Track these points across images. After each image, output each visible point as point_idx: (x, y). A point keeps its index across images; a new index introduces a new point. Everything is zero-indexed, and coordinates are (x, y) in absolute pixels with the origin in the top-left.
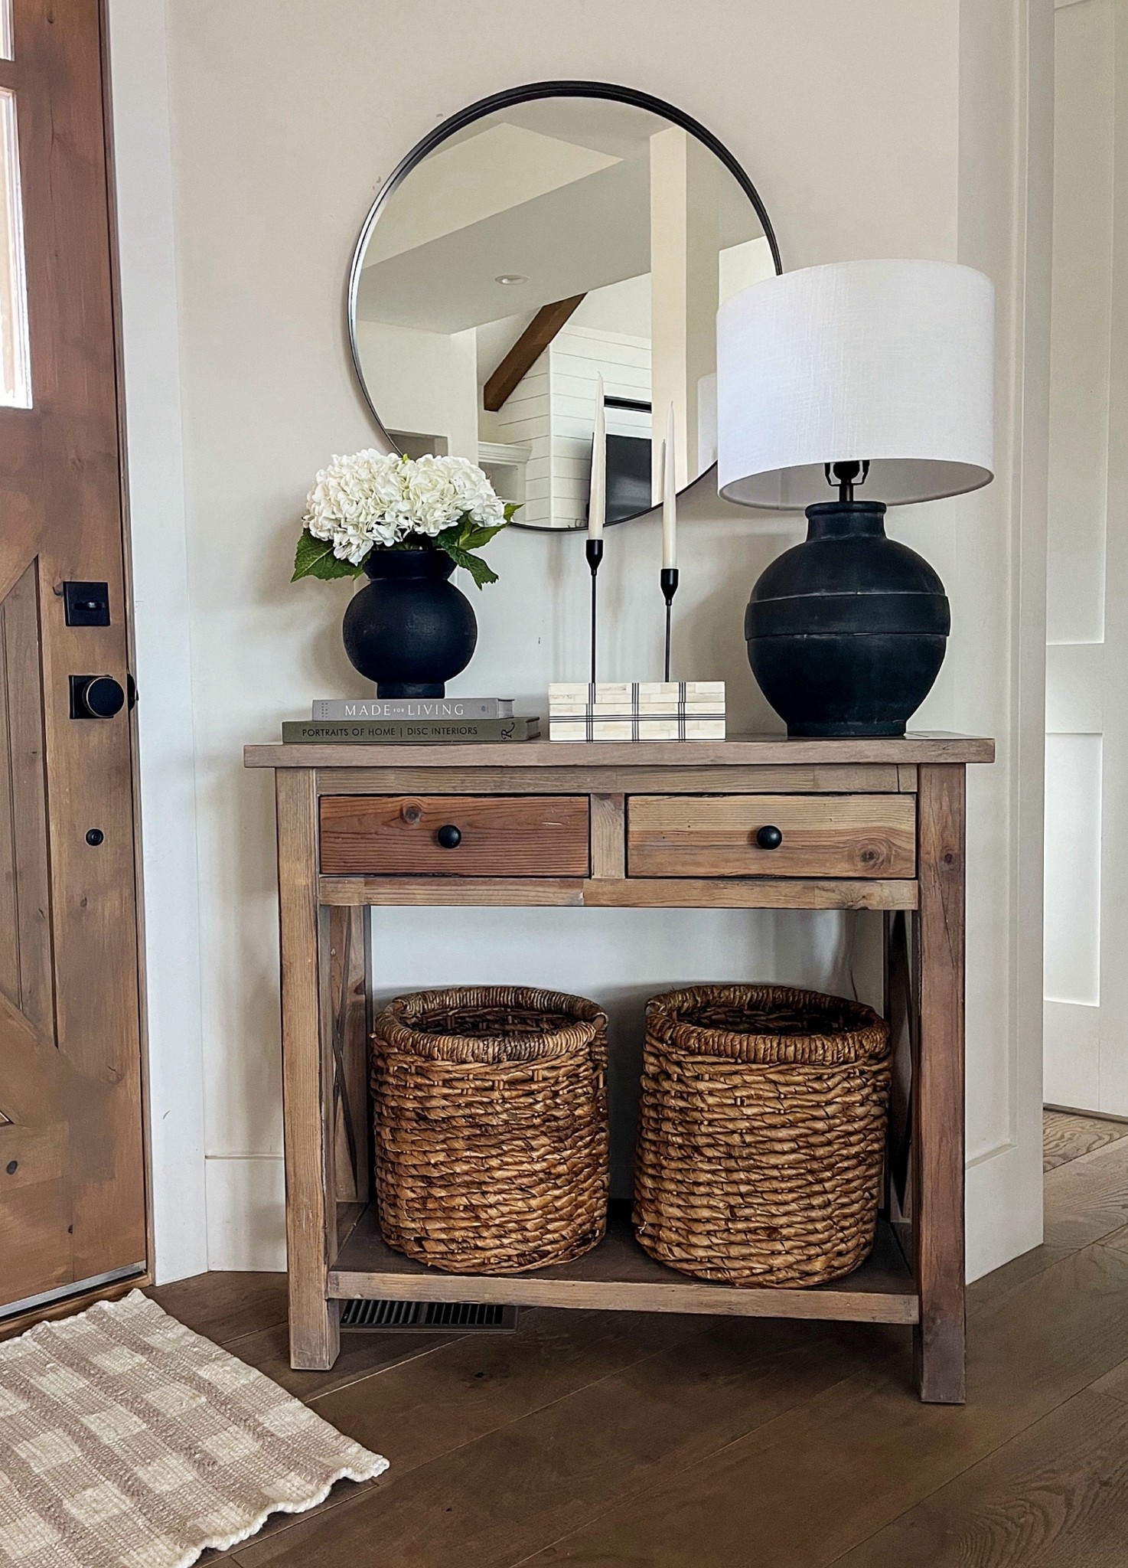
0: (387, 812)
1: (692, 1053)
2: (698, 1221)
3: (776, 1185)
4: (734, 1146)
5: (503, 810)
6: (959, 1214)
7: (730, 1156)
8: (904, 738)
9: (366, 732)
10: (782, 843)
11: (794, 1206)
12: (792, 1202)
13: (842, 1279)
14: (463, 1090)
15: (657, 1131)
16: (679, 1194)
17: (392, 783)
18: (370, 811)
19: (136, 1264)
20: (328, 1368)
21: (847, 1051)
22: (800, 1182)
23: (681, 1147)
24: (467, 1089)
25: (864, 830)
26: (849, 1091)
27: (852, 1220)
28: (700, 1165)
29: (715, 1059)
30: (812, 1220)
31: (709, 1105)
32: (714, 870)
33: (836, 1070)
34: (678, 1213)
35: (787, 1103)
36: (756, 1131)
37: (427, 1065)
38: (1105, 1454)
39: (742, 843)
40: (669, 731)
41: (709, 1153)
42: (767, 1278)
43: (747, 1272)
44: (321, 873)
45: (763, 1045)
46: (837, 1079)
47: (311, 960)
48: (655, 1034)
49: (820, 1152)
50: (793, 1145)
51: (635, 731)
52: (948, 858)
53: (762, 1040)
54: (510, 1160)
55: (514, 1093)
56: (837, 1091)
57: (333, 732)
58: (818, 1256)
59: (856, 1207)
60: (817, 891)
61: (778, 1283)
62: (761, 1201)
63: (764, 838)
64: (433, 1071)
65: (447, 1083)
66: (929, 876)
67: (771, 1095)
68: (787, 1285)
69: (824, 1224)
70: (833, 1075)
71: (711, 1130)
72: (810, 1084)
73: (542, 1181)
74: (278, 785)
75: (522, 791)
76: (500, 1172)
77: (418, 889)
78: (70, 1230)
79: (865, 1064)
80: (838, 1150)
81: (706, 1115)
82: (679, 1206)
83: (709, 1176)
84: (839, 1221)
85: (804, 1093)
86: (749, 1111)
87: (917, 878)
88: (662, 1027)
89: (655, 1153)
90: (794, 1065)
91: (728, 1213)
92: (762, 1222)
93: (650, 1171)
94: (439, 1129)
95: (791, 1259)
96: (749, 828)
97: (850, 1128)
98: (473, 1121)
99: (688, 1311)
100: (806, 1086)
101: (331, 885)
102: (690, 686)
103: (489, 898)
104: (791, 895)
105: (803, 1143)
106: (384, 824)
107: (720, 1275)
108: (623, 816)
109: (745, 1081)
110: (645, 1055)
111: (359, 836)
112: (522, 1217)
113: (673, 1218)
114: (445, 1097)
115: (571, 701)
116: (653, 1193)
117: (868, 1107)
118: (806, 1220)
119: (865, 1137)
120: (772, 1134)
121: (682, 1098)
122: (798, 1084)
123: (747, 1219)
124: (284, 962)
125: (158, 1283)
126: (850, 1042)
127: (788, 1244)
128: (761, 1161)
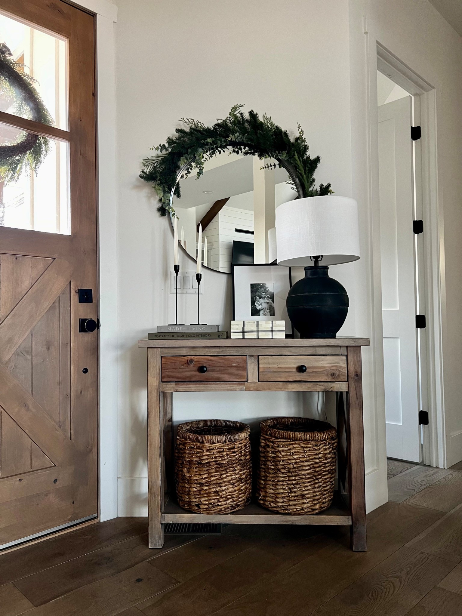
0: (183, 361)
1: (277, 438)
2: (279, 494)
3: (304, 480)
4: (291, 468)
5: (220, 360)
6: (363, 489)
7: (289, 472)
8: (336, 338)
9: (175, 336)
10: (307, 371)
11: (309, 487)
12: (309, 486)
13: (324, 511)
14: (213, 453)
15: (265, 465)
16: (273, 485)
17: (184, 352)
18: (177, 361)
19: (94, 515)
20: (161, 547)
21: (325, 436)
22: (311, 480)
23: (273, 469)
24: (215, 452)
25: (331, 367)
26: (325, 450)
27: (327, 492)
28: (280, 475)
29: (284, 440)
30: (315, 492)
31: (282, 455)
32: (286, 379)
33: (322, 443)
34: (273, 492)
35: (307, 454)
36: (297, 463)
37: (202, 445)
38: (411, 566)
39: (294, 371)
40: (268, 336)
41: (283, 471)
42: (302, 511)
43: (295, 510)
44: (161, 381)
45: (299, 435)
46: (322, 445)
47: (158, 410)
48: (264, 433)
49: (317, 469)
50: (309, 467)
51: (258, 335)
52: (357, 375)
53: (299, 434)
54: (229, 475)
55: (230, 452)
56: (322, 450)
57: (164, 336)
58: (317, 503)
59: (328, 487)
60: (317, 386)
61: (305, 513)
62: (299, 486)
63: (301, 369)
64: (204, 447)
65: (208, 451)
66: (351, 380)
67: (302, 451)
68: (308, 514)
69: (319, 493)
70: (320, 445)
71: (283, 463)
72: (314, 447)
73: (238, 481)
74: (148, 353)
75: (226, 354)
76: (226, 479)
77: (192, 386)
78: (73, 503)
79: (330, 441)
80: (323, 469)
81: (281, 458)
82: (273, 489)
83: (283, 478)
84: (323, 492)
85: (312, 450)
86: (295, 457)
87: (348, 381)
88: (267, 430)
89: (264, 472)
90: (309, 441)
91: (289, 491)
92: (300, 493)
93: (263, 478)
94: (206, 466)
95: (309, 505)
96: (296, 366)
97: (326, 461)
98: (217, 463)
99: (279, 524)
100: (313, 448)
101: (164, 385)
102: (274, 322)
103: (215, 388)
104: (309, 387)
105: (312, 467)
106: (182, 365)
107: (286, 511)
108: (257, 362)
109: (294, 447)
110: (261, 440)
111: (174, 369)
112: (232, 493)
113: (271, 493)
114: (208, 455)
115: (238, 326)
116: (264, 485)
117: (331, 455)
118: (313, 492)
119: (331, 464)
120: (303, 464)
121: (273, 453)
122: (310, 447)
123: (295, 492)
124: (149, 411)
125: (101, 521)
126: (326, 433)
127: (308, 500)
128: (299, 473)
